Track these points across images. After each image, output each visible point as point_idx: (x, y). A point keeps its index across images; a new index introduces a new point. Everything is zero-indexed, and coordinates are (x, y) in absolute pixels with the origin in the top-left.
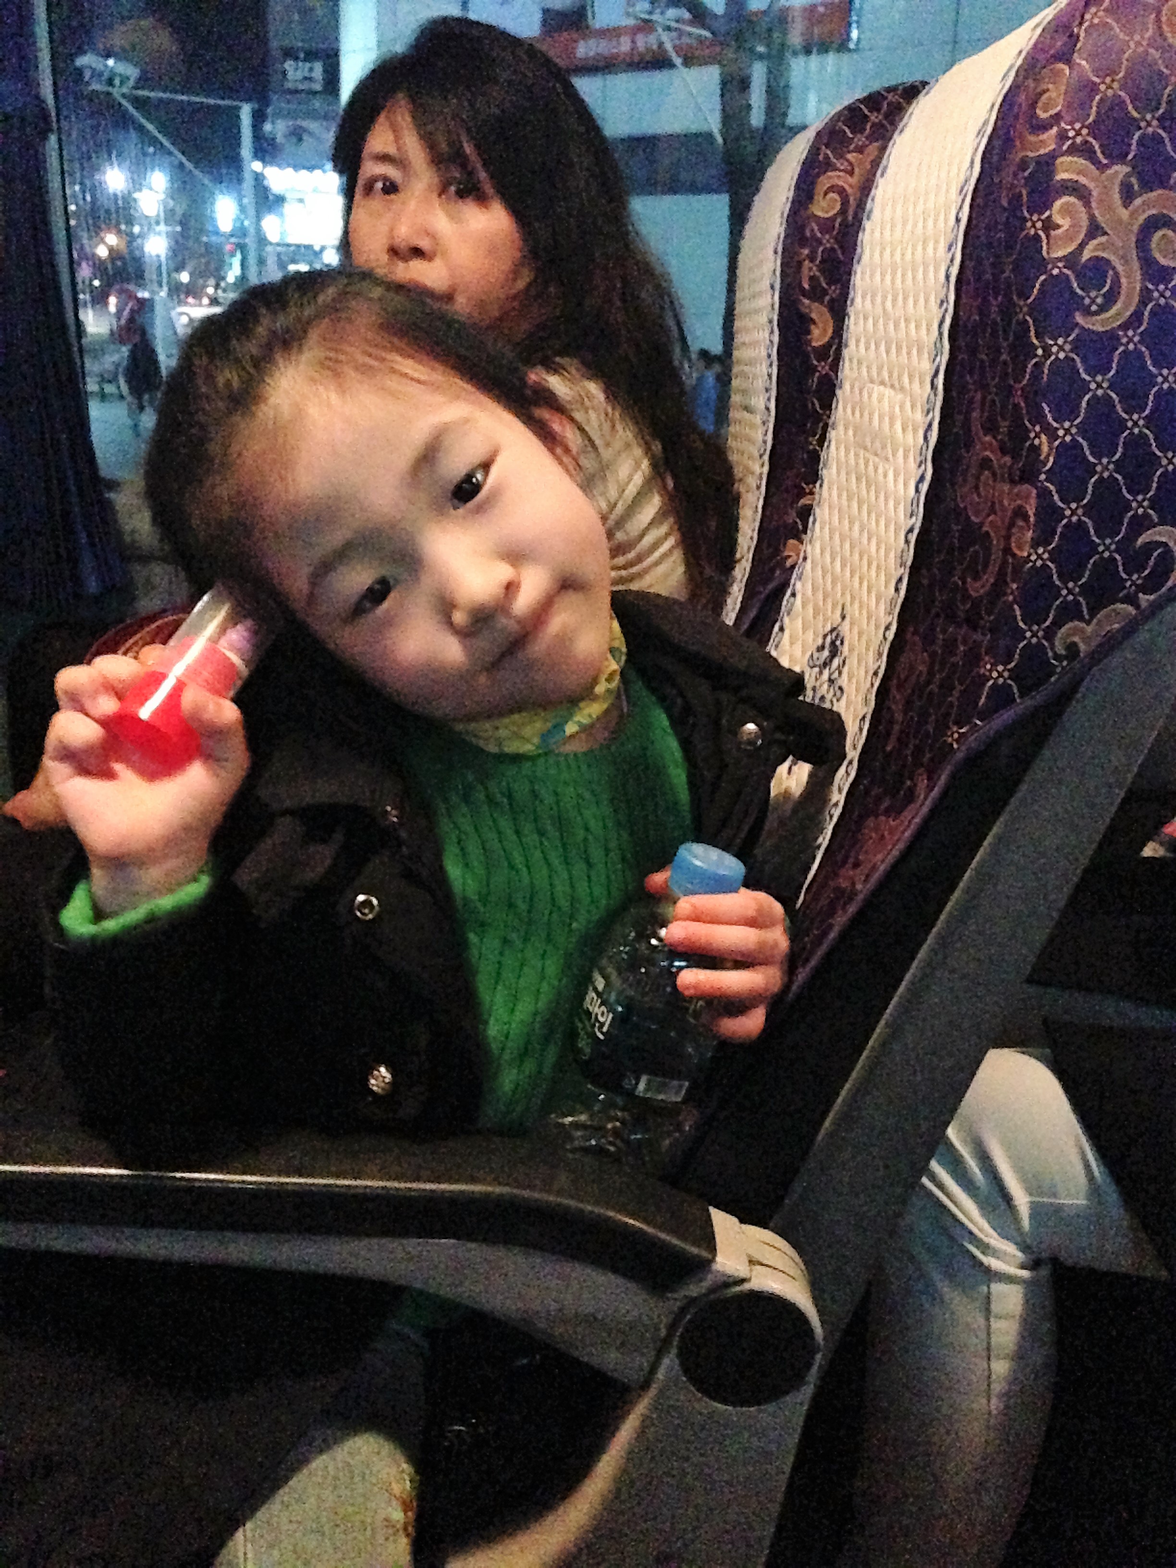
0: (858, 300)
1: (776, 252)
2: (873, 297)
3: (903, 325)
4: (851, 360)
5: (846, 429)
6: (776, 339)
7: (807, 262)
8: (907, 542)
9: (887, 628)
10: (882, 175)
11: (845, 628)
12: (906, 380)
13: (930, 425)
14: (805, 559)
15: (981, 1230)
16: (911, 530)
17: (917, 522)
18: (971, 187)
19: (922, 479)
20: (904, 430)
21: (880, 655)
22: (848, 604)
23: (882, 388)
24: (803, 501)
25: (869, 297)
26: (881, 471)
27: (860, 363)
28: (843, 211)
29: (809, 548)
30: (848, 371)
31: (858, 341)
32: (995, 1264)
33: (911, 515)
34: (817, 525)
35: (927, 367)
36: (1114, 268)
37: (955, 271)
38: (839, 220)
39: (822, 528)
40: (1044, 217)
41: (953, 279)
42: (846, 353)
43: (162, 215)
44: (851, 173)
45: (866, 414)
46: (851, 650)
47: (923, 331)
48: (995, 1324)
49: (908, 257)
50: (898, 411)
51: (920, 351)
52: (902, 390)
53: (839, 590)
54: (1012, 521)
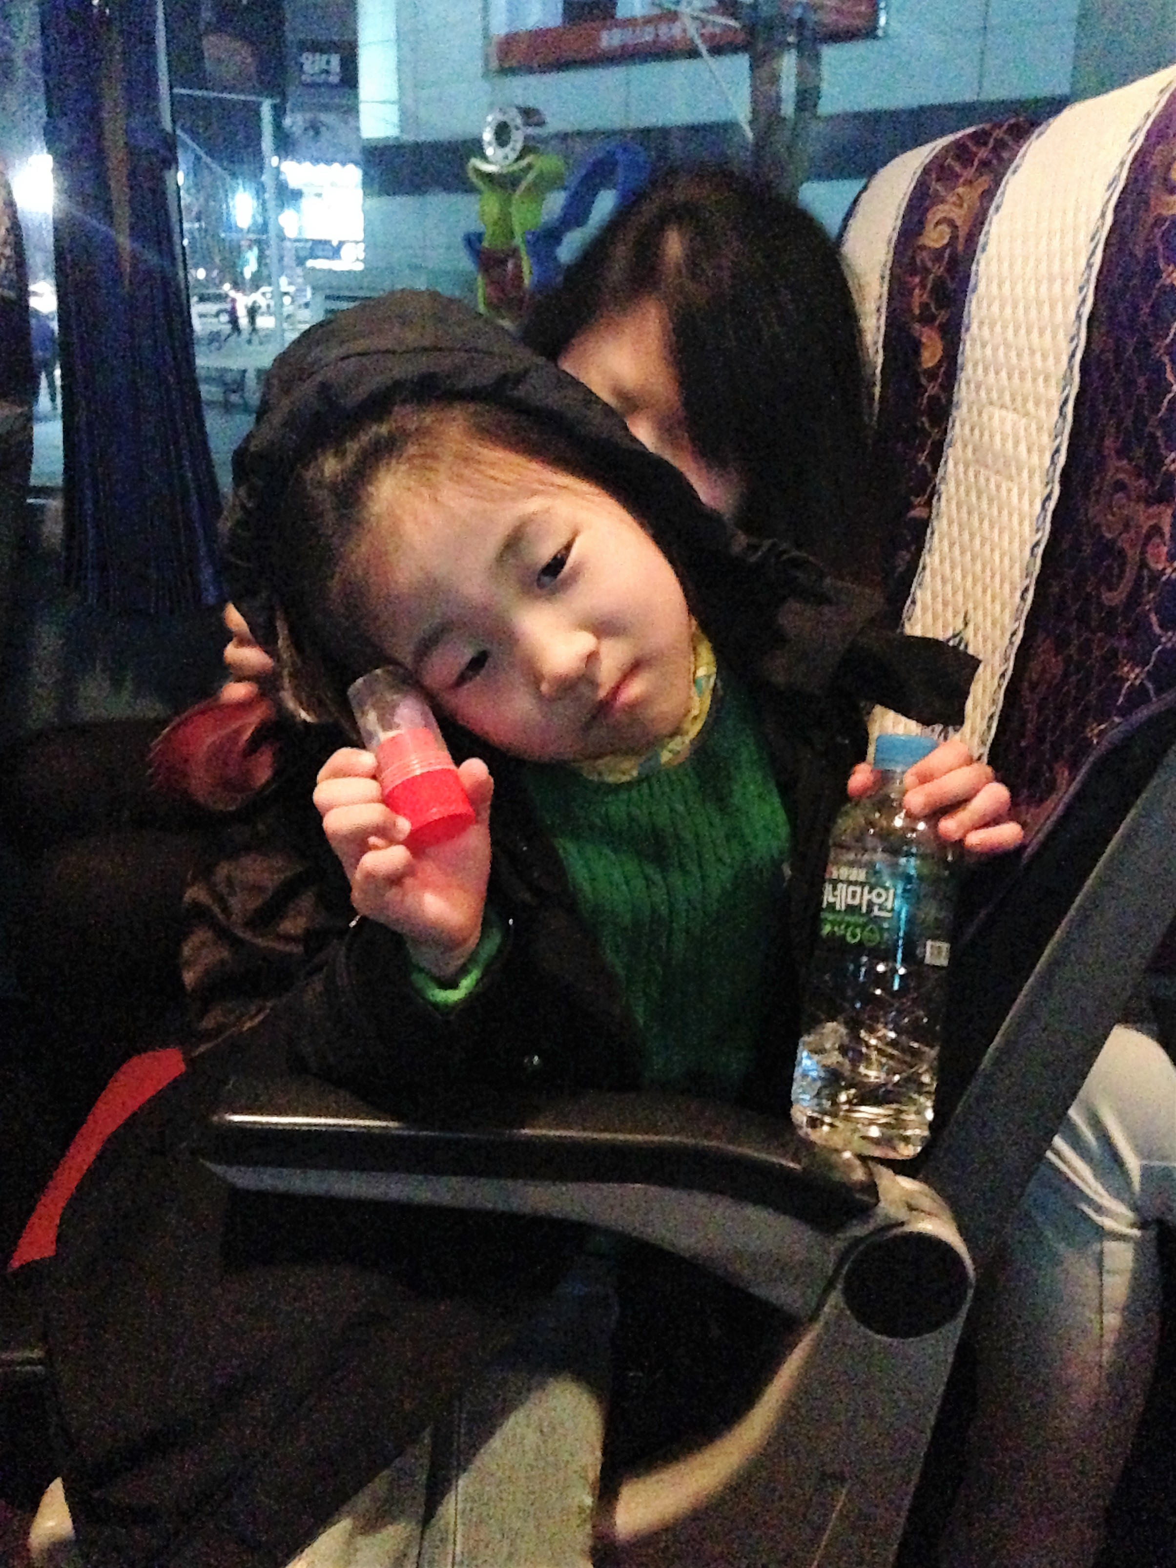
0: (974, 327)
1: (883, 278)
2: (991, 326)
3: (1026, 355)
4: (968, 383)
5: (965, 446)
7: (917, 289)
8: (1033, 554)
9: (1014, 634)
10: (996, 211)
11: (968, 633)
12: (1031, 405)
13: (1058, 448)
14: (924, 568)
15: (1096, 1192)
16: (1037, 544)
17: (1044, 535)
18: (1101, 236)
19: (1048, 497)
20: (1028, 452)
21: (1007, 660)
22: (971, 612)
23: (1004, 412)
24: (920, 513)
25: (986, 325)
26: (1004, 489)
27: (978, 388)
28: (953, 243)
29: (928, 559)
30: (963, 392)
31: (975, 365)
32: (1108, 1223)
33: (1038, 530)
34: (936, 535)
35: (1054, 395)
37: (1086, 313)
38: (948, 251)
39: (941, 540)
41: (1084, 320)
42: (961, 375)
44: (960, 207)
45: (986, 435)
47: (1051, 361)
48: (1107, 1279)
49: (1031, 292)
50: (1022, 433)
51: (1046, 380)
52: (1027, 414)
53: (960, 598)
54: (1148, 537)
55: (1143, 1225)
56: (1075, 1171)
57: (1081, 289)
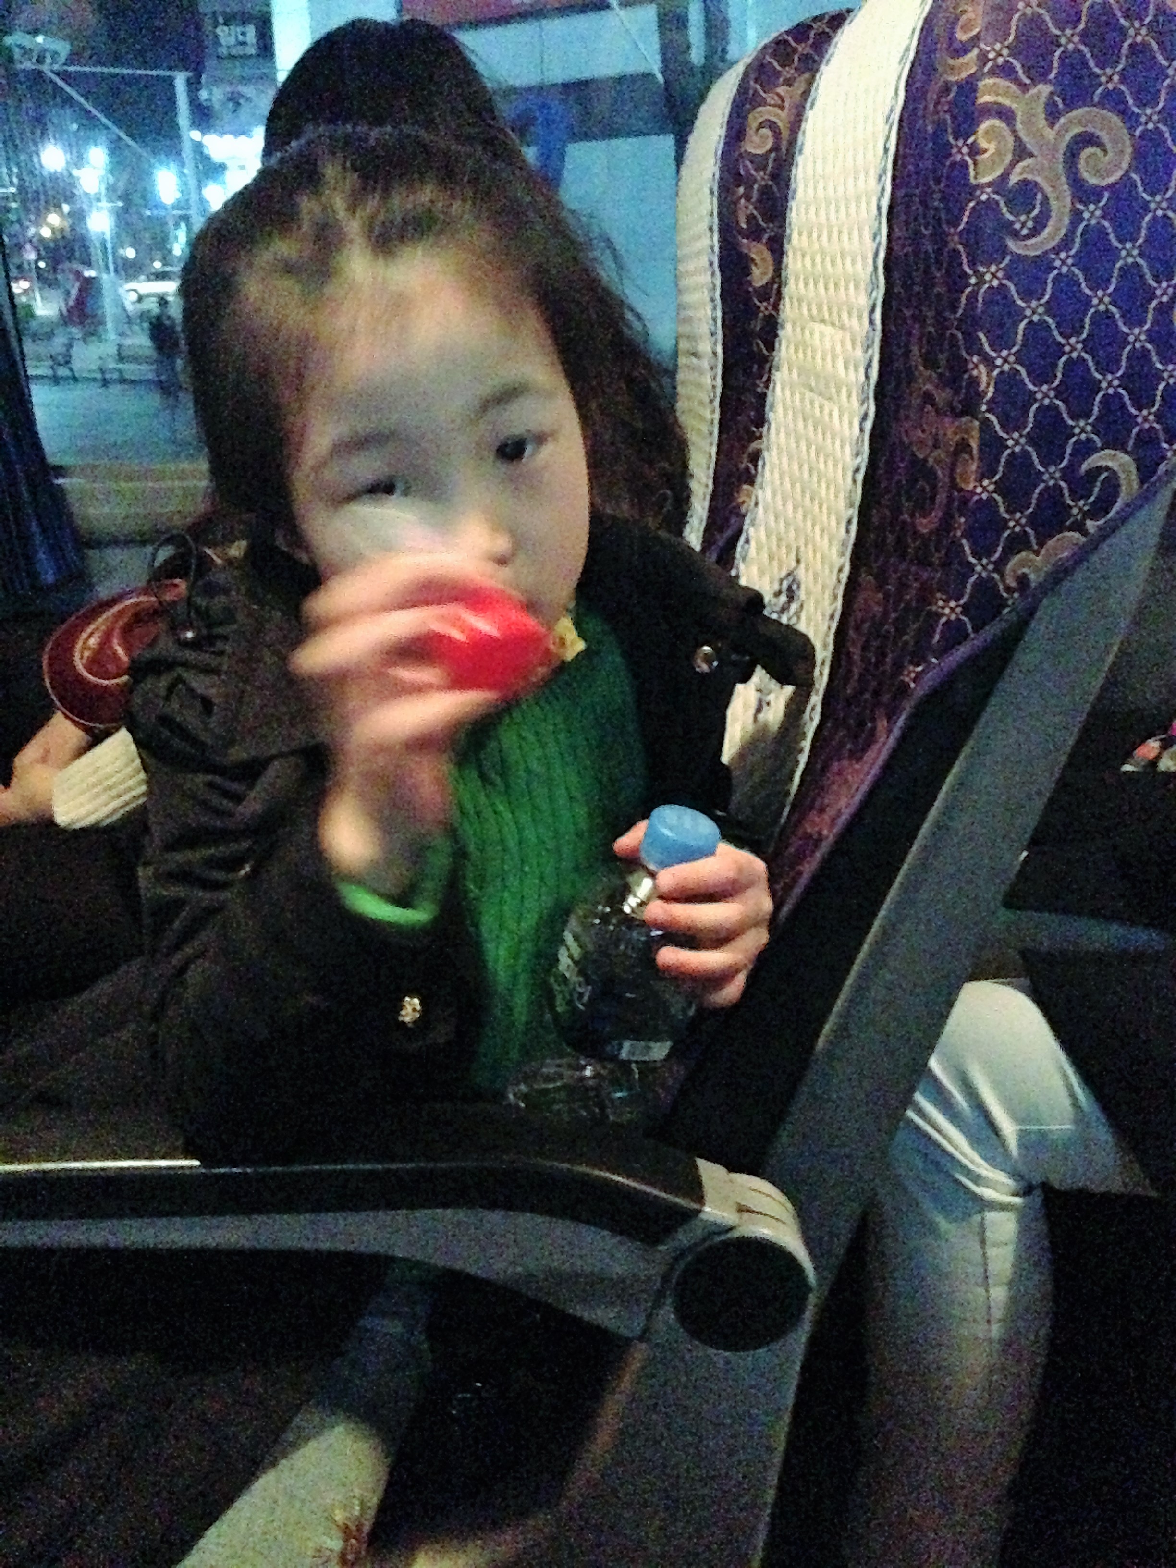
0: (795, 236)
1: (712, 193)
2: (810, 235)
3: (839, 261)
4: (791, 298)
5: (790, 370)
6: (718, 282)
7: (743, 201)
8: (854, 481)
9: (840, 570)
10: (812, 107)
11: (801, 573)
12: (845, 316)
13: (870, 361)
14: (756, 504)
15: (972, 1162)
16: (857, 470)
17: (863, 460)
18: (896, 116)
19: (865, 417)
20: (846, 368)
21: (835, 597)
22: (802, 549)
23: (822, 326)
24: (754, 446)
25: (805, 233)
26: (826, 411)
27: (800, 301)
28: (776, 148)
29: (760, 493)
30: (788, 311)
31: (797, 279)
32: (988, 1193)
33: (857, 455)
34: (767, 468)
35: (862, 301)
36: (1042, 190)
37: (885, 202)
38: (773, 155)
39: (772, 473)
40: (970, 141)
41: (885, 211)
42: (786, 291)
43: (103, 191)
44: (782, 108)
45: (809, 353)
46: (808, 593)
47: (859, 265)
48: (992, 1252)
49: (841, 189)
50: (838, 348)
51: (856, 287)
52: (842, 327)
53: (792, 534)
54: (956, 454)
55: (1027, 1191)
56: (950, 1140)
57: (880, 177)
